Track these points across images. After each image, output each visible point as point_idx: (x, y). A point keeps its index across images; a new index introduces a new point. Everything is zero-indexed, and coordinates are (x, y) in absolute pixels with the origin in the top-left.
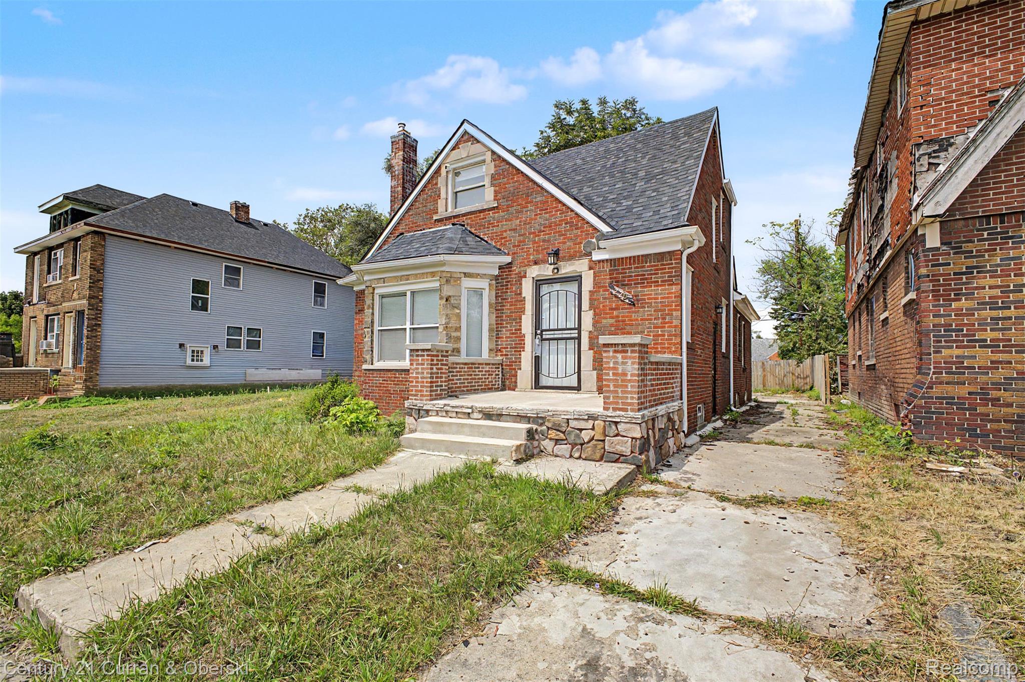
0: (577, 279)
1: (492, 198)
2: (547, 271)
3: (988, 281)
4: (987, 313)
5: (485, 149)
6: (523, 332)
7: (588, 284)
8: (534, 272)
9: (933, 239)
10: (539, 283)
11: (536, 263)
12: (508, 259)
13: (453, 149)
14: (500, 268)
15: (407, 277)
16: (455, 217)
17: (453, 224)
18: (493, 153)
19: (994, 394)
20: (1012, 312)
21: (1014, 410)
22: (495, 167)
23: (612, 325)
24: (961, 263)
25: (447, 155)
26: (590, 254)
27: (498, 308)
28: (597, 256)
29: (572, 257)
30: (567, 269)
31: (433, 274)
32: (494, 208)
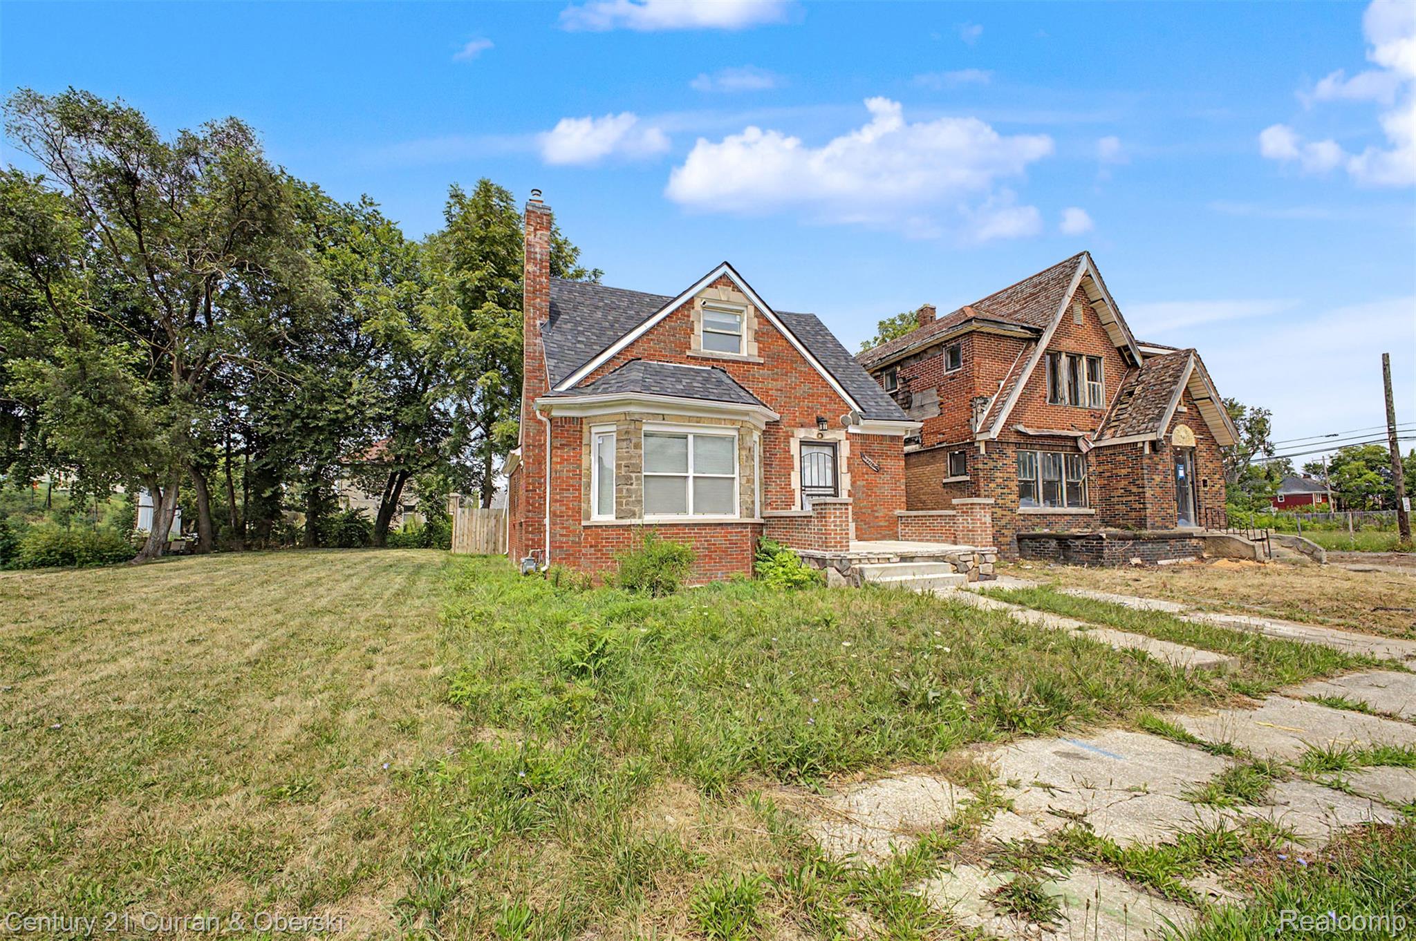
0: (834, 446)
1: (756, 353)
2: (813, 434)
3: (998, 474)
4: (1000, 491)
5: (747, 302)
6: (793, 487)
7: (845, 450)
8: (801, 433)
9: (983, 451)
10: (803, 443)
11: (802, 426)
12: (777, 417)
13: (710, 286)
14: (767, 424)
15: (699, 420)
16: (714, 360)
17: (713, 368)
18: (756, 309)
19: (1003, 531)
20: (1005, 491)
21: (1009, 539)
22: (759, 324)
23: (864, 486)
24: (991, 464)
25: (702, 291)
26: (847, 427)
27: (767, 463)
28: (852, 430)
29: (833, 427)
30: (829, 436)
31: (733, 422)
32: (759, 364)
